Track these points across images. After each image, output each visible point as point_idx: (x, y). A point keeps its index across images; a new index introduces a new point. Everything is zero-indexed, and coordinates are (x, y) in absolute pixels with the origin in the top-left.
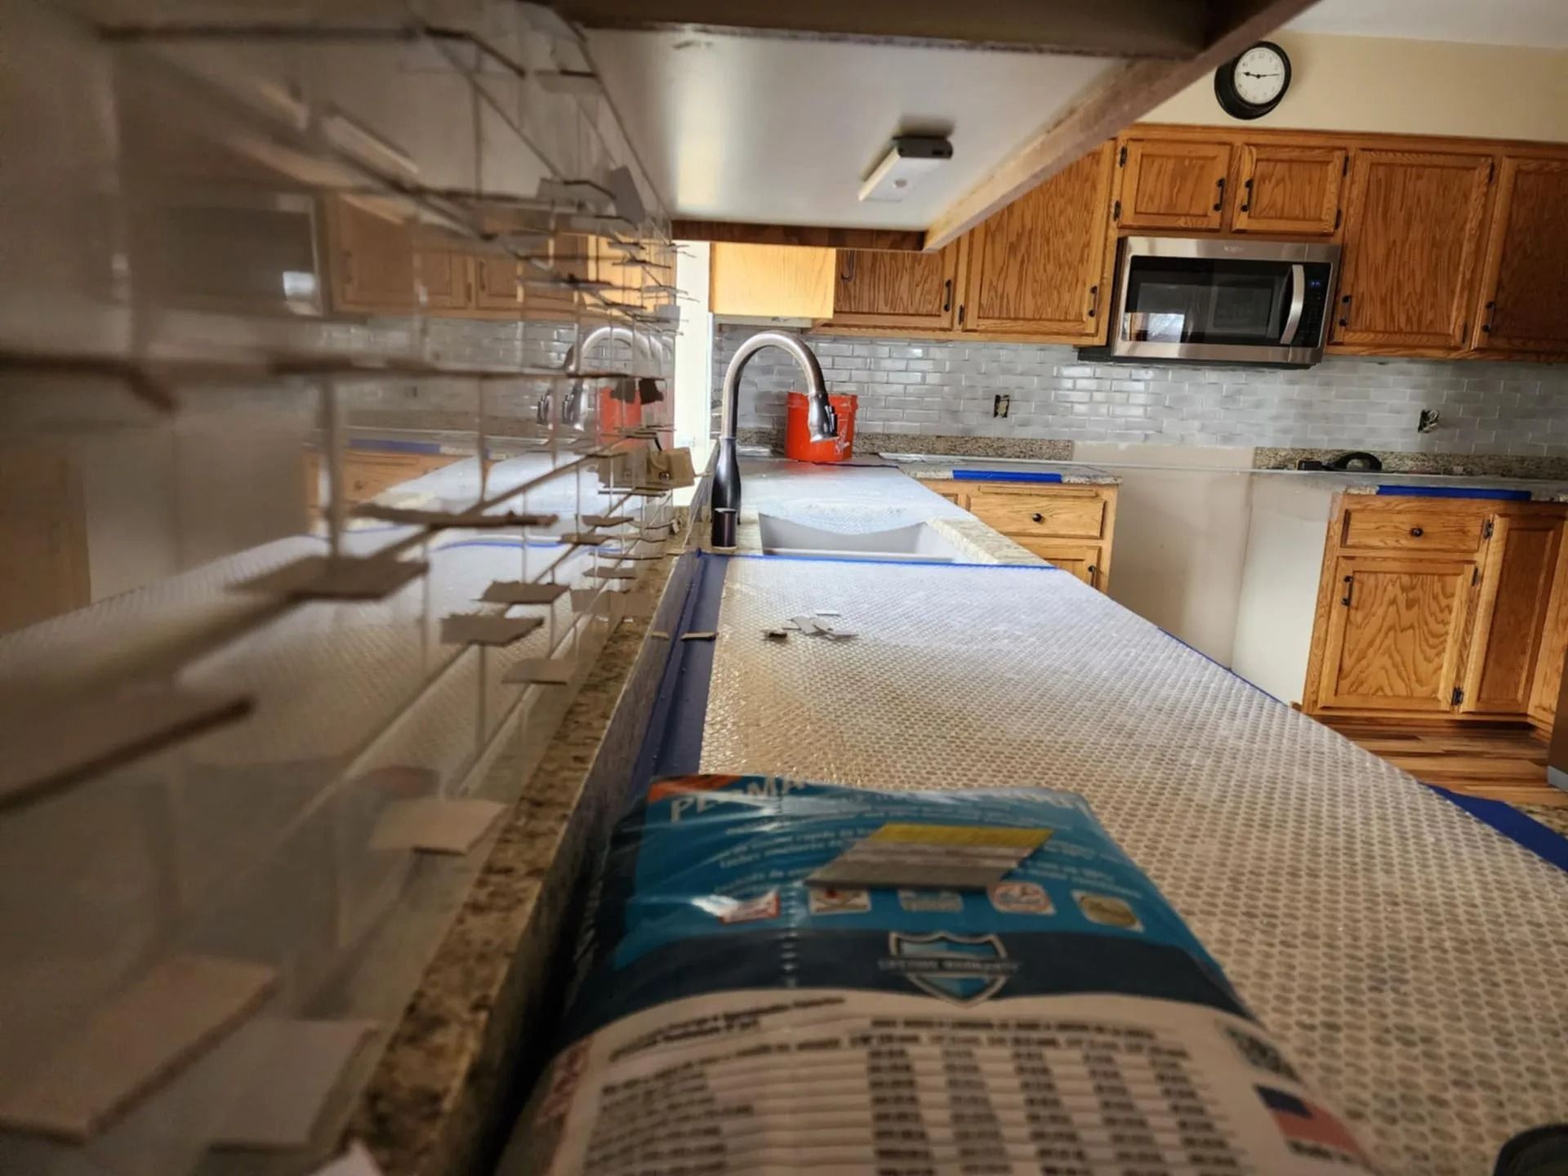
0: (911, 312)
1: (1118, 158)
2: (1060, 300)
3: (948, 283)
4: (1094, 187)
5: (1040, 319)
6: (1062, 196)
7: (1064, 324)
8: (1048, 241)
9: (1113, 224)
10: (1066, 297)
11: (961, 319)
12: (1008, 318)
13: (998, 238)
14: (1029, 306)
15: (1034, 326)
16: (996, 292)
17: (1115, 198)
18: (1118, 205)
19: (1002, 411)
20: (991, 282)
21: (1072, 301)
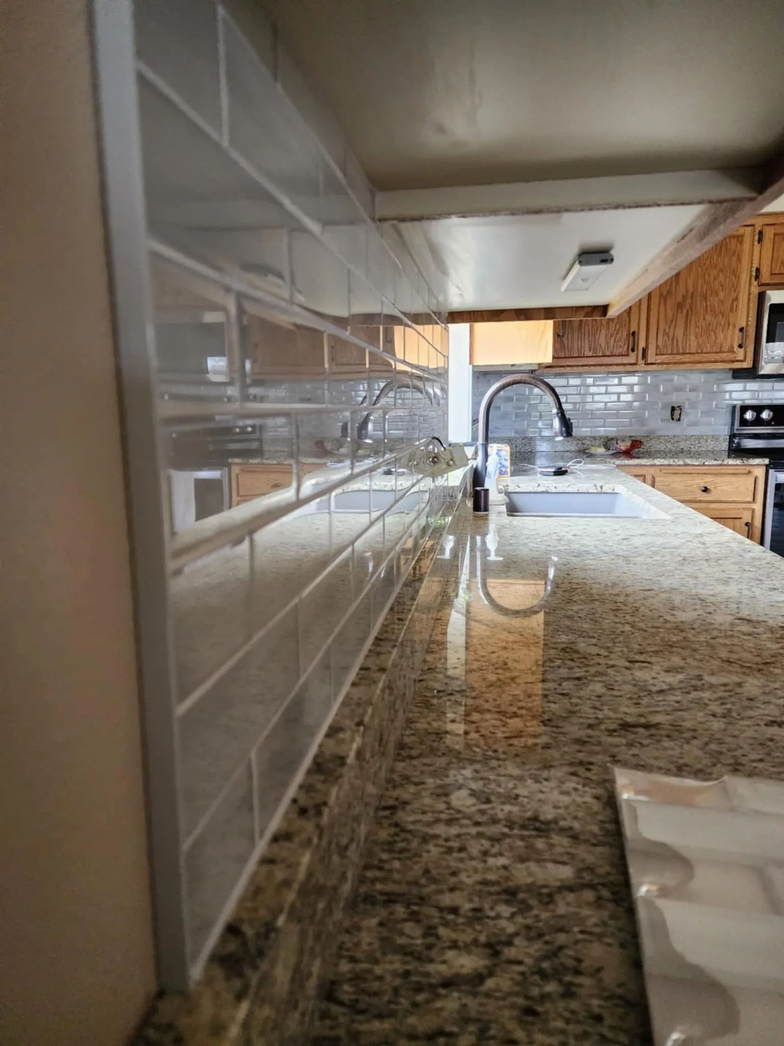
0: (608, 353)
1: (757, 238)
2: (716, 338)
3: (634, 333)
4: (739, 260)
5: (702, 352)
6: (715, 268)
7: (721, 355)
8: (706, 299)
9: (755, 283)
10: (721, 336)
11: (644, 356)
12: (680, 354)
13: (669, 301)
14: (693, 344)
15: (696, 358)
16: (668, 337)
17: (755, 265)
18: (758, 270)
19: (676, 416)
20: (664, 330)
21: (725, 338)
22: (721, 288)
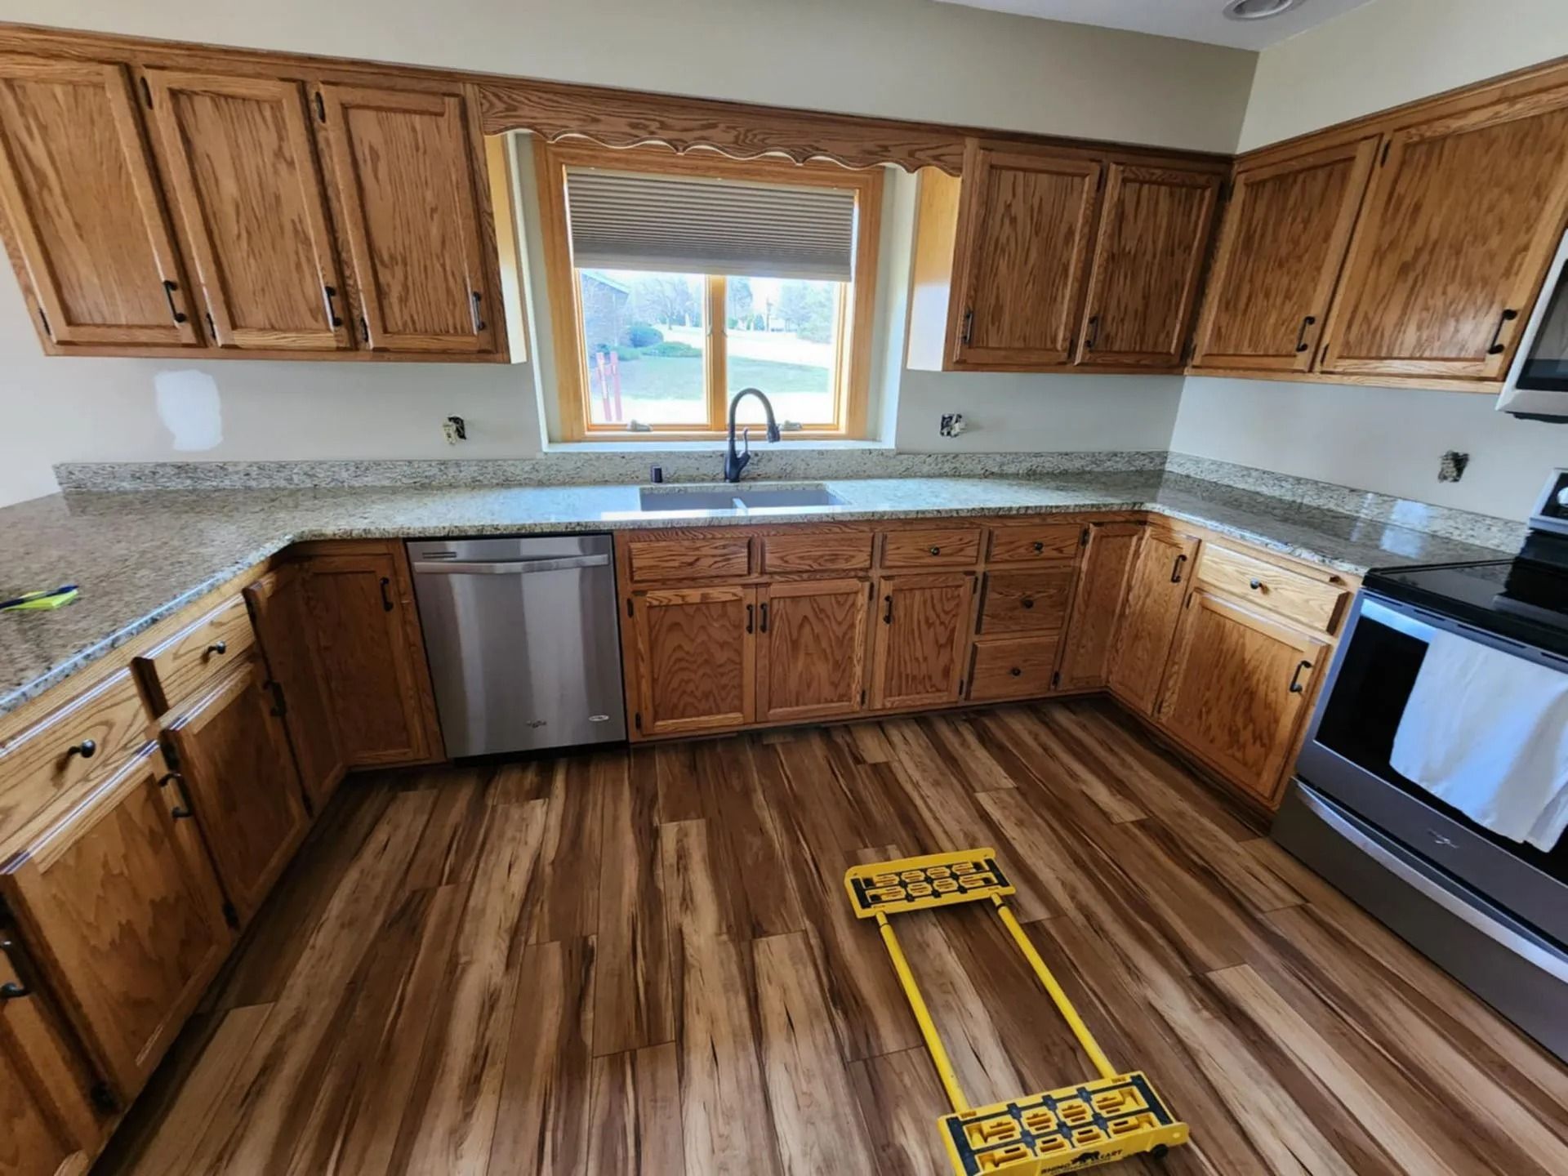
0: (1272, 352)
2: (1457, 331)
5: (1421, 358)
7: (1456, 364)
8: (1458, 253)
10: (1468, 326)
11: (1323, 360)
14: (1408, 342)
16: (1370, 326)
20: (1365, 314)
21: (1474, 332)
22: (1496, 229)
